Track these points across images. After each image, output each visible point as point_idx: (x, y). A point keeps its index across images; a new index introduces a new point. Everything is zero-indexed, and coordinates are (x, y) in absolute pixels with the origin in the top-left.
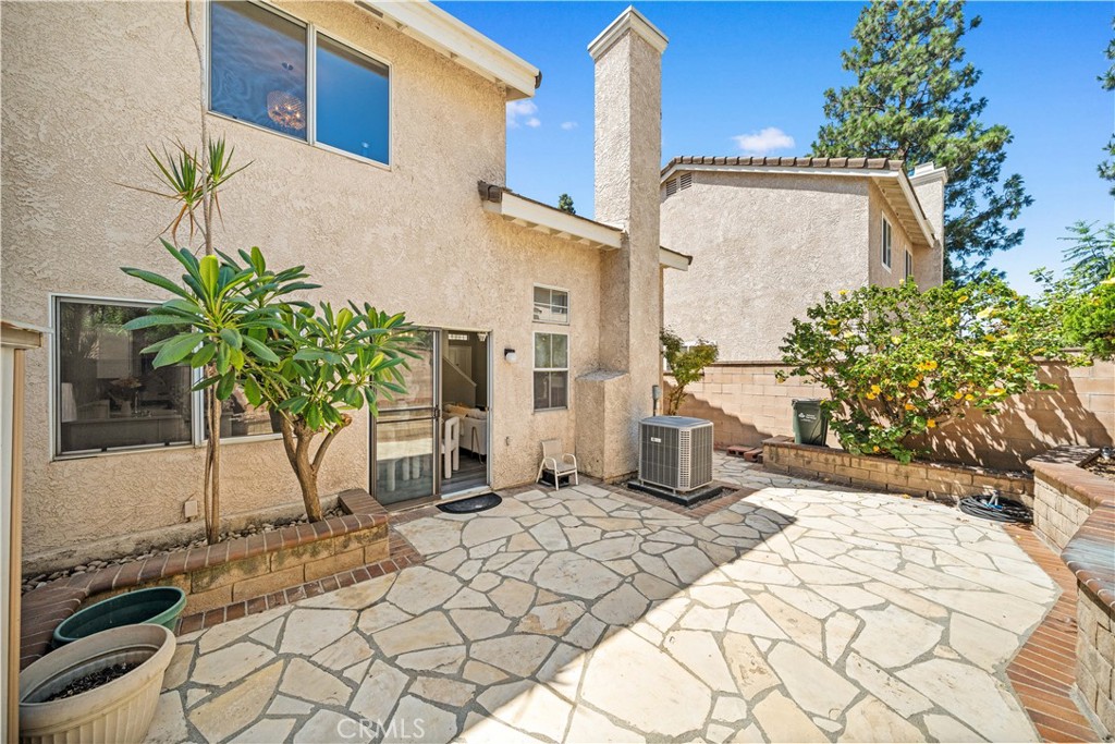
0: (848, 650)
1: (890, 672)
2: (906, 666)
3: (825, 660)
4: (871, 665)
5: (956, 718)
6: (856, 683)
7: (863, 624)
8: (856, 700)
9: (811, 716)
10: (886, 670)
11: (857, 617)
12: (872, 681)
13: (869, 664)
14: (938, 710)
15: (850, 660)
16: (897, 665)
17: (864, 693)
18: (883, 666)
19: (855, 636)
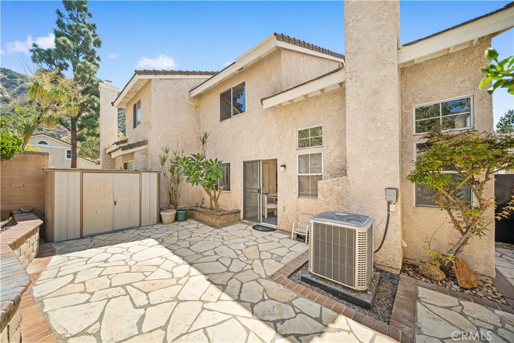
0: (127, 293)
1: (109, 299)
2: (106, 305)
3: (129, 284)
4: (116, 296)
5: (81, 304)
6: (115, 287)
7: (135, 307)
8: (111, 284)
9: (117, 274)
10: (111, 298)
11: (141, 307)
12: (112, 292)
13: (117, 295)
14: (88, 301)
15: (123, 291)
16: (108, 304)
17: (111, 286)
18: (113, 299)
19: (131, 299)
